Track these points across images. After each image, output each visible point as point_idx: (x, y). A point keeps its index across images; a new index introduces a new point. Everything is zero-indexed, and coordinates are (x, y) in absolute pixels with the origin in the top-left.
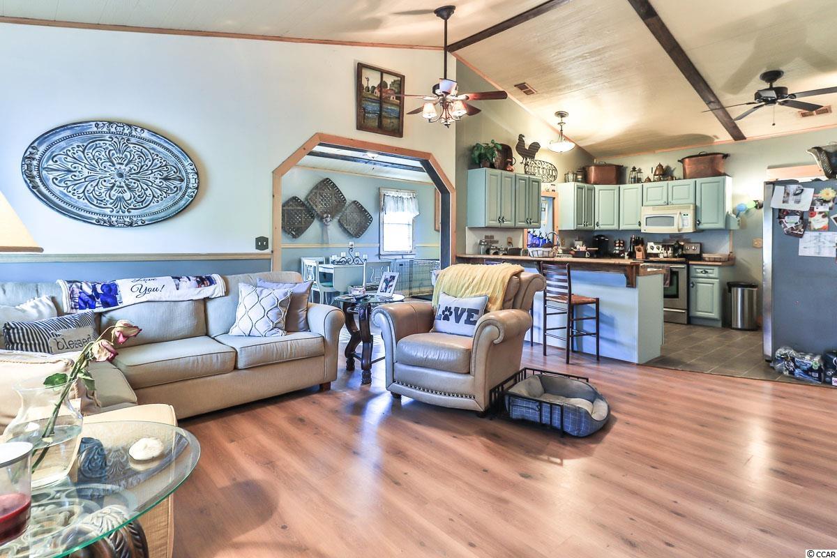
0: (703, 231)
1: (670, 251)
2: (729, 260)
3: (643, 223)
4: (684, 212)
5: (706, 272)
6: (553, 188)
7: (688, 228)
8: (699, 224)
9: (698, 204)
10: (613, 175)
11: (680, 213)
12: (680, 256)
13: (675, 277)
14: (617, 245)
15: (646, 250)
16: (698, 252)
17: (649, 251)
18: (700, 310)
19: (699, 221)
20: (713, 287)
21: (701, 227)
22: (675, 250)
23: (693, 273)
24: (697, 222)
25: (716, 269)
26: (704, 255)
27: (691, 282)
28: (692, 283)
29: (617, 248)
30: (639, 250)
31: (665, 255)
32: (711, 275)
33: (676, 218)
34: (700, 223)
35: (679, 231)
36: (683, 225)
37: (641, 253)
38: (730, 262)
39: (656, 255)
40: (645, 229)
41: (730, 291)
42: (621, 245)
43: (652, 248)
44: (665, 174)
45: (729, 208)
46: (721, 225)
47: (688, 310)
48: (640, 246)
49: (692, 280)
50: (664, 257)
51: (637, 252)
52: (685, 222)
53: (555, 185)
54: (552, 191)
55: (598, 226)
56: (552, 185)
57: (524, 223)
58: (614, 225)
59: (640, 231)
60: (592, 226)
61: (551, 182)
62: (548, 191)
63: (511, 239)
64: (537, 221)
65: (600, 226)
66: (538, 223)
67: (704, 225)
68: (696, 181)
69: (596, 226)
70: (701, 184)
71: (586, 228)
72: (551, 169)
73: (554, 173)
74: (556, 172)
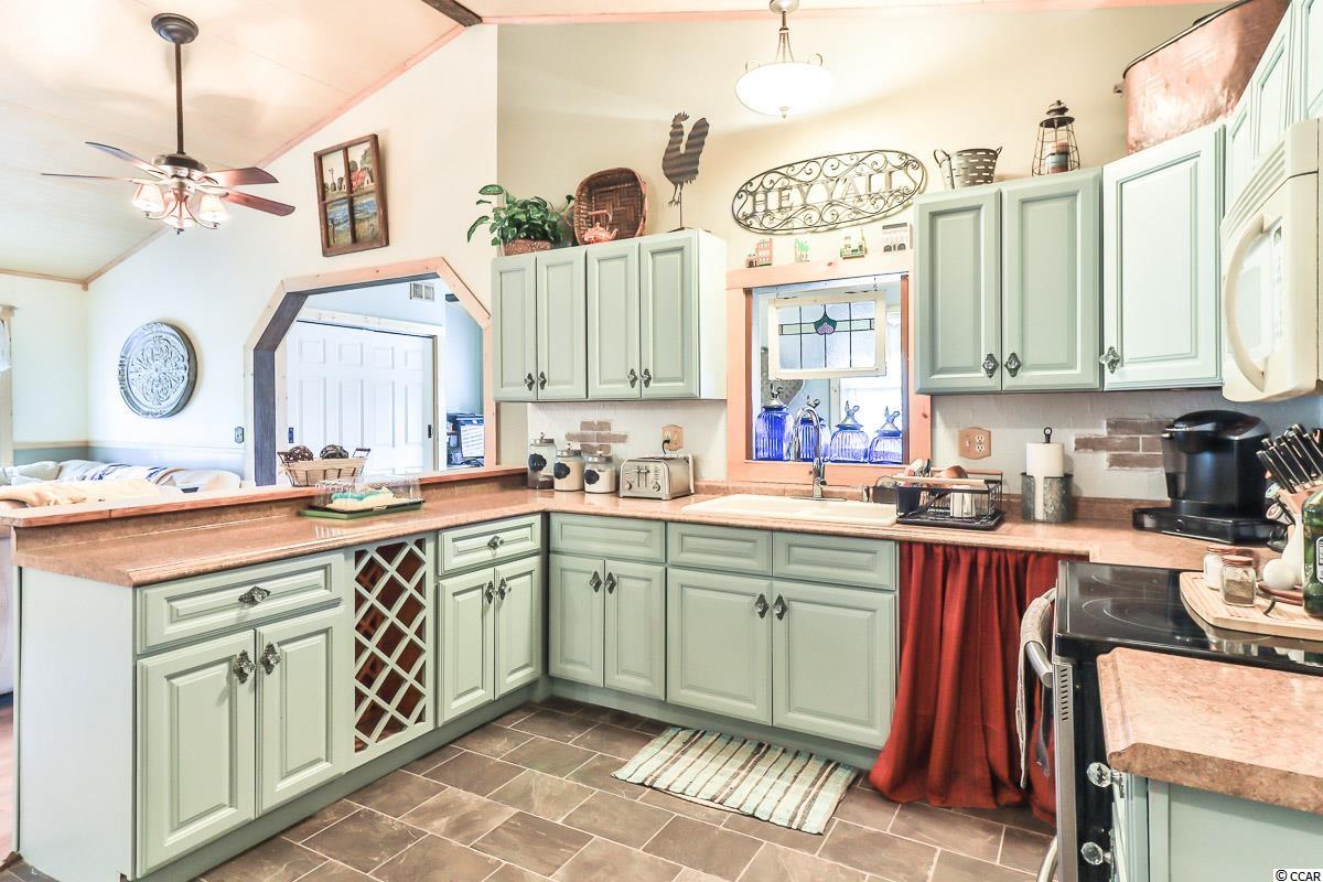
6: (896, 237)
53: (905, 224)
54: (888, 249)
55: (1113, 364)
56: (884, 227)
57: (621, 386)
58: (1196, 357)
59: (1219, 389)
60: (1078, 371)
61: (885, 217)
62: (859, 252)
63: (677, 429)
64: (680, 376)
65: (1127, 368)
66: (682, 380)
69: (1105, 367)
71: (1009, 383)
72: (879, 171)
73: (901, 181)
74: (917, 174)
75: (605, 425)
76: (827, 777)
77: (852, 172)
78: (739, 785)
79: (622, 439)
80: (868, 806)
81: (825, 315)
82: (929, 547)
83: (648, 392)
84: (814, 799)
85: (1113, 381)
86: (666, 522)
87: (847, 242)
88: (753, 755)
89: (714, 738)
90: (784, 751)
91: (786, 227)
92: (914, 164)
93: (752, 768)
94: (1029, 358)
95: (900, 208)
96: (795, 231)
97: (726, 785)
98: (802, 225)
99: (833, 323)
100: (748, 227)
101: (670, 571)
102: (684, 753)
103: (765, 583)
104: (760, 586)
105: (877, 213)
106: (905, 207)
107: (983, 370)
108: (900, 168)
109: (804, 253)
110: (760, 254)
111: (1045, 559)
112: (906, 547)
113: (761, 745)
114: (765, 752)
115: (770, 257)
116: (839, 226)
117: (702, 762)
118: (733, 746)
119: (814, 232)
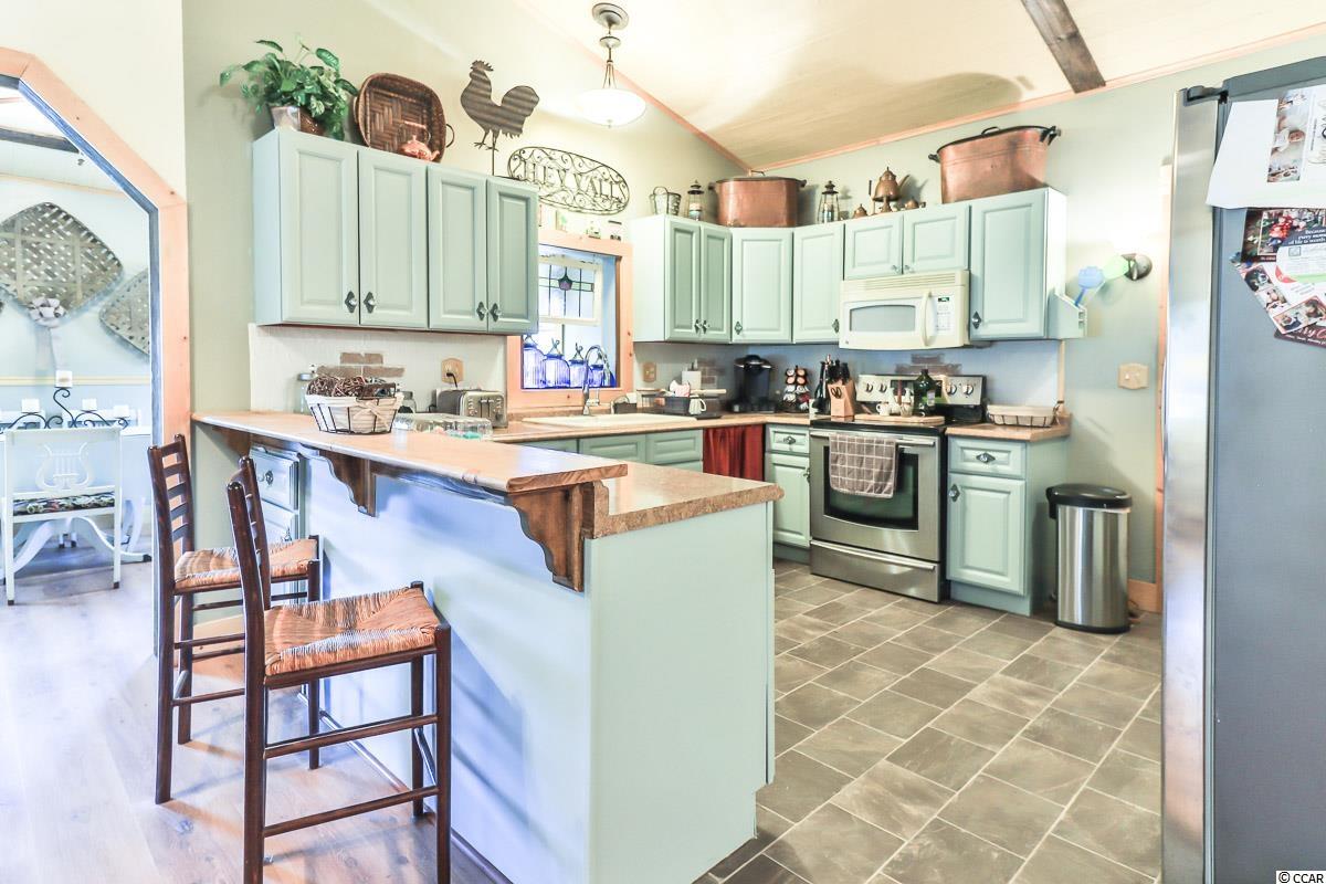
0: (991, 342)
1: (908, 398)
2: (1054, 422)
3: (844, 324)
4: (939, 292)
5: (990, 459)
6: (615, 230)
7: (951, 335)
8: (976, 326)
9: (976, 270)
10: (780, 203)
11: (930, 296)
12: (931, 412)
13: (910, 470)
14: (791, 380)
15: (854, 394)
16: (975, 400)
17: (862, 396)
18: (970, 564)
19: (976, 315)
20: (1008, 498)
21: (984, 332)
22: (919, 394)
23: (955, 462)
24: (973, 319)
25: (1016, 450)
26: (992, 410)
27: (950, 486)
28: (955, 488)
29: (791, 388)
30: (838, 395)
31: (895, 408)
32: (1002, 469)
33: (922, 305)
34: (980, 320)
35: (926, 344)
36: (937, 328)
37: (841, 401)
38: (1058, 429)
39: (872, 407)
40: (850, 340)
41: (1054, 515)
42: (801, 380)
43: (869, 390)
44: (900, 194)
45: (1056, 280)
46: (1034, 327)
47: (943, 562)
48: (839, 384)
49: (954, 479)
50: (892, 414)
51: (833, 398)
52: (943, 321)
53: (620, 223)
54: (612, 237)
55: (738, 332)
56: (610, 222)
57: (467, 317)
58: (779, 330)
59: (837, 344)
60: (725, 332)
62: (595, 236)
63: (458, 363)
64: (524, 313)
65: (745, 333)
66: (527, 318)
67: (990, 326)
68: (970, 208)
69: (734, 331)
70: (985, 213)
71: (703, 337)
72: (606, 180)
73: (617, 193)
74: (625, 190)
75: (378, 358)
79: (399, 372)
81: (566, 276)
82: (715, 429)
83: (496, 326)
85: (735, 339)
86: (575, 439)
87: (592, 225)
99: (570, 282)
107: (693, 327)
109: (562, 223)
111: (750, 428)
112: (706, 430)
115: (541, 220)
119: (569, 210)
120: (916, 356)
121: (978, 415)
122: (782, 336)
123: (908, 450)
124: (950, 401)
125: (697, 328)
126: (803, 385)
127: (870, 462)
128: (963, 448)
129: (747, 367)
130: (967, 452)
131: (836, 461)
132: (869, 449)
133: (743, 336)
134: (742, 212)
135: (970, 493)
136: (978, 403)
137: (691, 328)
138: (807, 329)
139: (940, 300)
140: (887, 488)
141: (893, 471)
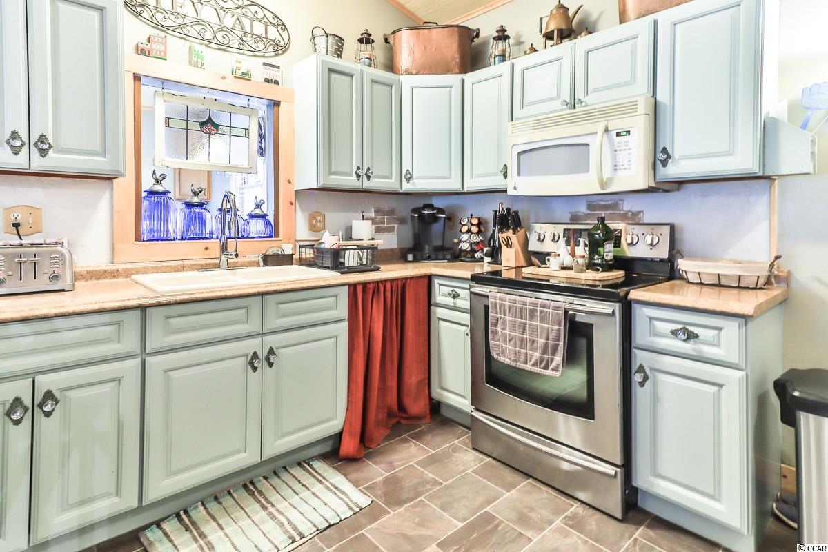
0: (679, 184)
1: (581, 250)
2: (768, 282)
3: (512, 169)
4: (617, 124)
5: (691, 336)
6: (273, 74)
7: (635, 175)
8: (664, 164)
9: (662, 96)
11: (606, 131)
12: (608, 267)
13: (583, 343)
14: (465, 229)
15: (526, 242)
16: (662, 253)
17: (534, 246)
19: (664, 150)
21: (674, 171)
22: (594, 246)
23: (641, 335)
24: (660, 156)
25: (731, 327)
26: (683, 265)
27: (635, 367)
28: (641, 369)
29: (465, 237)
30: (509, 245)
31: (568, 261)
32: (709, 351)
33: (595, 142)
34: (669, 157)
35: (603, 186)
36: (615, 168)
37: (512, 251)
38: (776, 291)
39: (542, 257)
40: (523, 185)
42: (474, 229)
43: (541, 240)
45: (774, 105)
46: (745, 162)
47: (627, 466)
48: (510, 233)
49: (640, 357)
50: (563, 268)
51: (504, 248)
52: (622, 158)
53: (278, 67)
54: (267, 80)
55: (408, 180)
56: (264, 64)
58: (450, 178)
59: (506, 192)
60: (393, 181)
61: (263, 56)
62: (246, 77)
63: (32, 210)
65: (415, 181)
67: (682, 163)
68: (655, 23)
69: (404, 179)
70: (675, 25)
71: (366, 184)
72: (259, 20)
73: (273, 33)
74: (285, 34)
76: (316, 472)
77: (239, 11)
78: (286, 518)
80: (357, 470)
81: (210, 118)
82: (365, 285)
83: (38, 163)
84: (336, 488)
85: (407, 187)
86: (143, 308)
87: (239, 65)
88: (252, 494)
89: (202, 508)
90: (266, 478)
91: (180, 30)
92: (283, 28)
93: (269, 502)
94: (375, 171)
95: (273, 54)
96: (188, 38)
97: (282, 525)
98: (196, 35)
99: (217, 126)
100: (138, 14)
101: (149, 360)
102: (202, 535)
103: (258, 341)
104: (253, 345)
105: (259, 51)
106: (277, 55)
107: (354, 174)
108: (273, 25)
109: (199, 60)
110: (154, 46)
111: (412, 281)
112: (353, 287)
113: (245, 486)
114: (255, 487)
115: (165, 53)
116: (229, 49)
117: (230, 529)
118: (227, 501)
119: (207, 46)
120: (592, 201)
121: (666, 271)
122: (453, 184)
123: (580, 318)
124: (630, 253)
125: (359, 176)
126: (478, 233)
127: (534, 329)
128: (651, 319)
129: (421, 216)
130: (656, 323)
131: (496, 325)
132: (532, 314)
133: (414, 184)
134: (414, 60)
135: (662, 377)
136: (666, 256)
137: (351, 175)
138: (479, 176)
139: (618, 134)
140: (554, 365)
141: (561, 343)
